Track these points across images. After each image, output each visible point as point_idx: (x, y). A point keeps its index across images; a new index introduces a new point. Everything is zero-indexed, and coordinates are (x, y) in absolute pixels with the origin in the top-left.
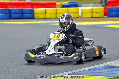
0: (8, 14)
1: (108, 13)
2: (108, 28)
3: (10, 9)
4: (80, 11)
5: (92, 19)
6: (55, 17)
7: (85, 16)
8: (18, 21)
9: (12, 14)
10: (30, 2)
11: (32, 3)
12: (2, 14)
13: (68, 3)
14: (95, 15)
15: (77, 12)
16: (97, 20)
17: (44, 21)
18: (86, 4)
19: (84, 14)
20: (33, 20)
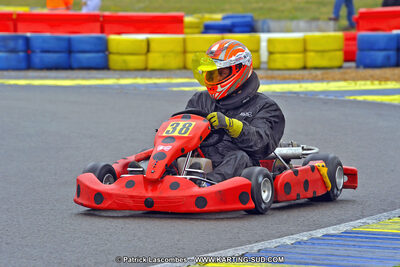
0: (23, 51)
1: (358, 54)
2: (360, 102)
3: (29, 34)
4: (264, 45)
5: (306, 72)
6: (181, 65)
7: (279, 61)
8: (55, 78)
9: (34, 52)
10: (96, 12)
11: (104, 17)
13: (224, 18)
14: (313, 60)
15: (255, 48)
16: (320, 77)
17: (142, 77)
18: (284, 24)
19: (277, 56)
20: (106, 72)
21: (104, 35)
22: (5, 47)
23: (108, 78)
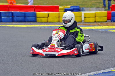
0: (11, 17)
1: (112, 18)
2: (112, 32)
3: (13, 12)
4: (83, 15)
5: (95, 23)
6: (58, 21)
7: (87, 20)
8: (21, 25)
9: (14, 17)
11: (35, 6)
12: (5, 17)
13: (70, 7)
14: (98, 19)
15: (80, 16)
16: (100, 25)
17: (47, 24)
18: (89, 9)
19: (87, 18)
20: (36, 23)
21: (35, 12)
22: (6, 15)
23: (36, 25)
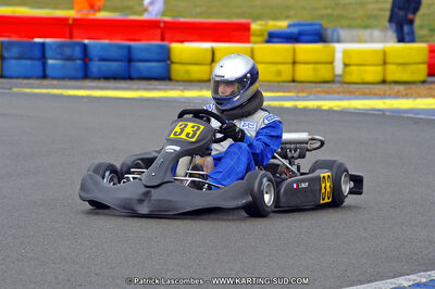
0: (79, 59)
3: (86, 41)
4: (339, 57)
7: (355, 74)
8: (115, 89)
9: (91, 60)
11: (165, 22)
12: (57, 59)
13: (289, 26)
15: (329, 59)
19: (353, 68)
20: (167, 82)
21: (165, 43)
22: (61, 54)
23: (172, 89)
